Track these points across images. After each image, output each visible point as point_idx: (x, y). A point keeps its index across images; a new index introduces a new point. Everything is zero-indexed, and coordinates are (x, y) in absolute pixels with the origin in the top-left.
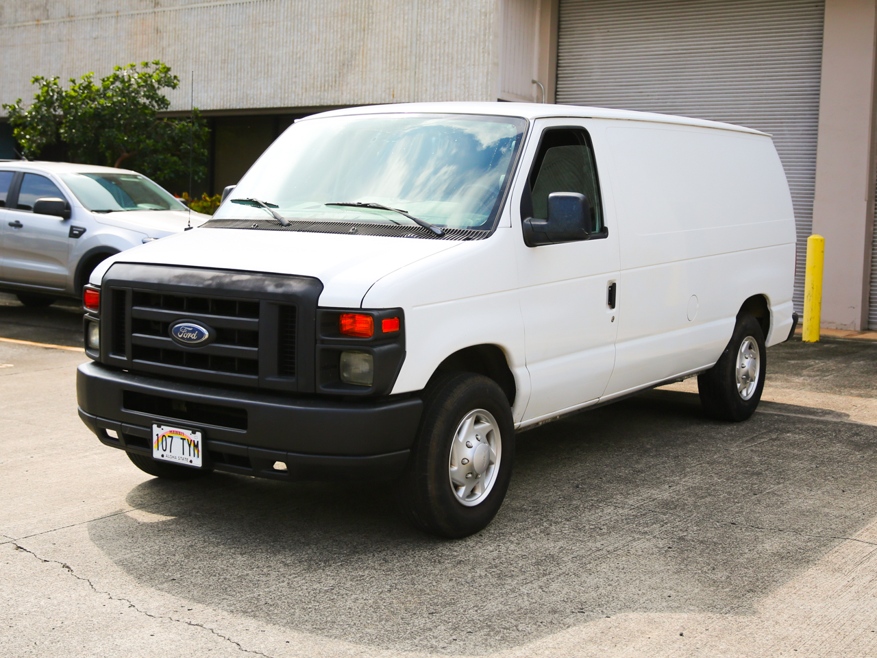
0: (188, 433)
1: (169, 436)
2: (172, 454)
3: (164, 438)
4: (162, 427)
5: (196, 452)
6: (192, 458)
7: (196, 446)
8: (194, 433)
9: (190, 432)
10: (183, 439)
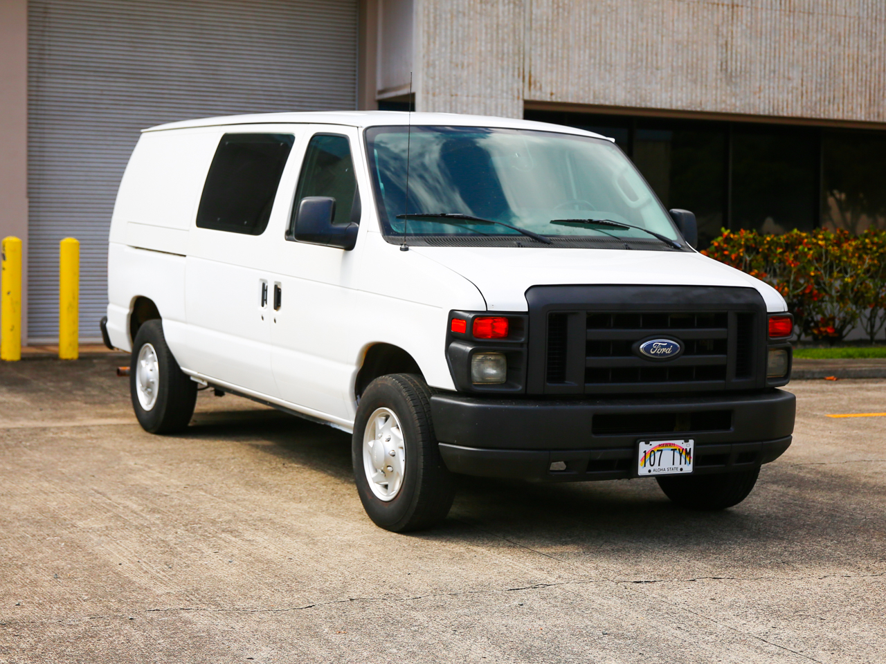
0: (680, 443)
1: (658, 451)
2: (661, 467)
3: (653, 453)
4: (651, 443)
5: (688, 459)
6: (683, 466)
7: (688, 454)
8: (687, 441)
9: (683, 441)
10: (674, 450)
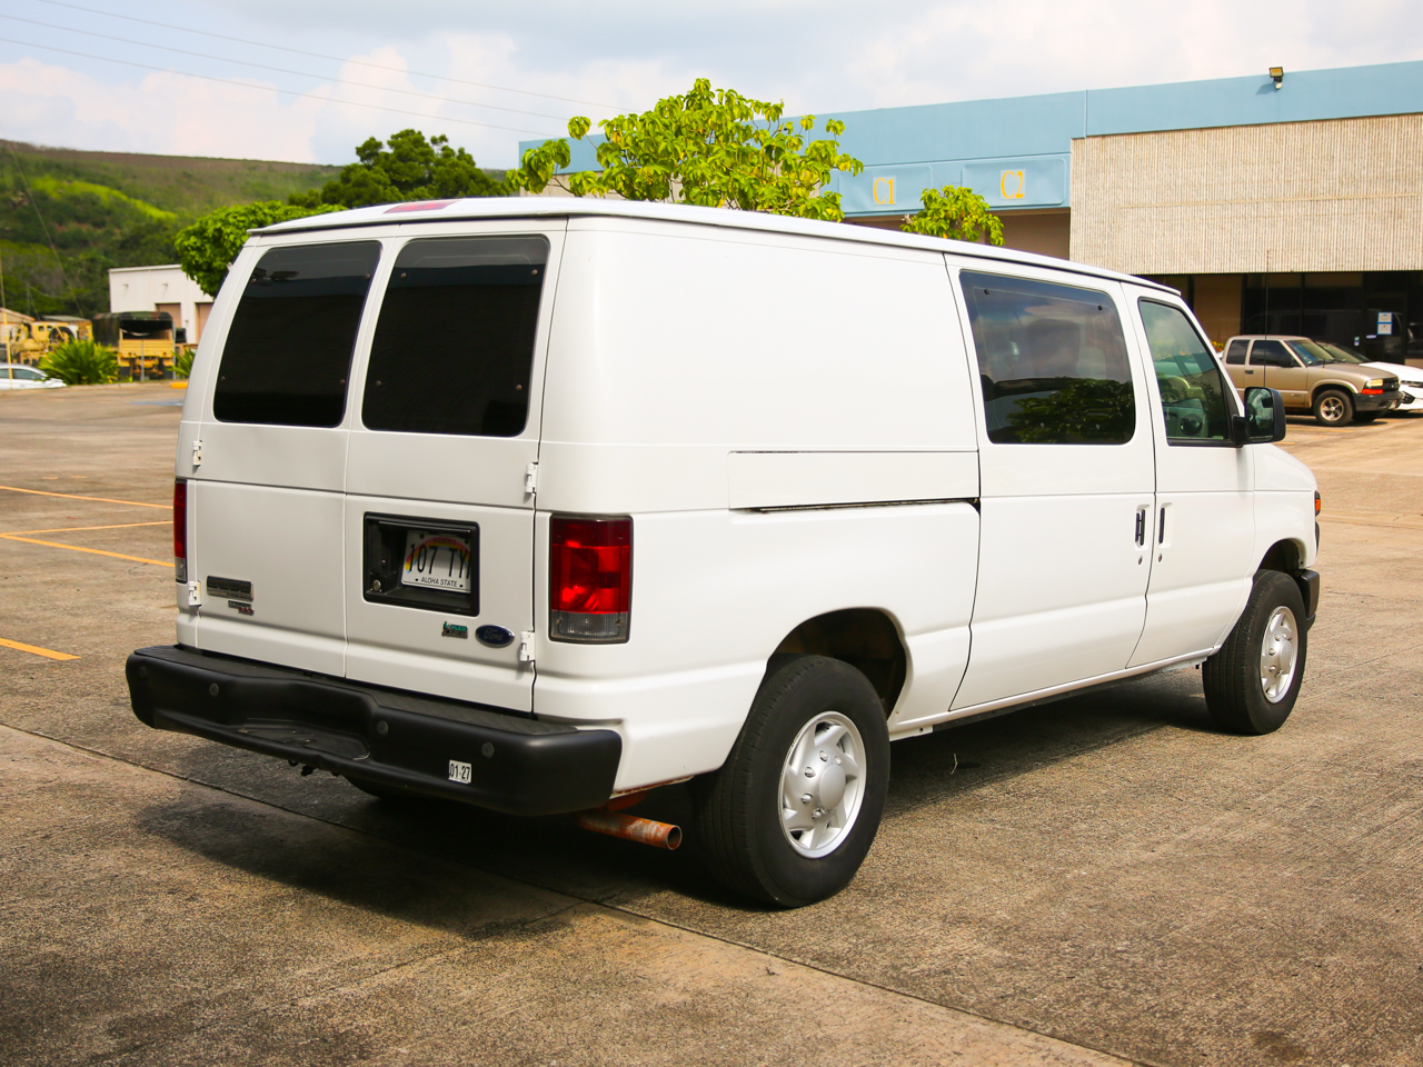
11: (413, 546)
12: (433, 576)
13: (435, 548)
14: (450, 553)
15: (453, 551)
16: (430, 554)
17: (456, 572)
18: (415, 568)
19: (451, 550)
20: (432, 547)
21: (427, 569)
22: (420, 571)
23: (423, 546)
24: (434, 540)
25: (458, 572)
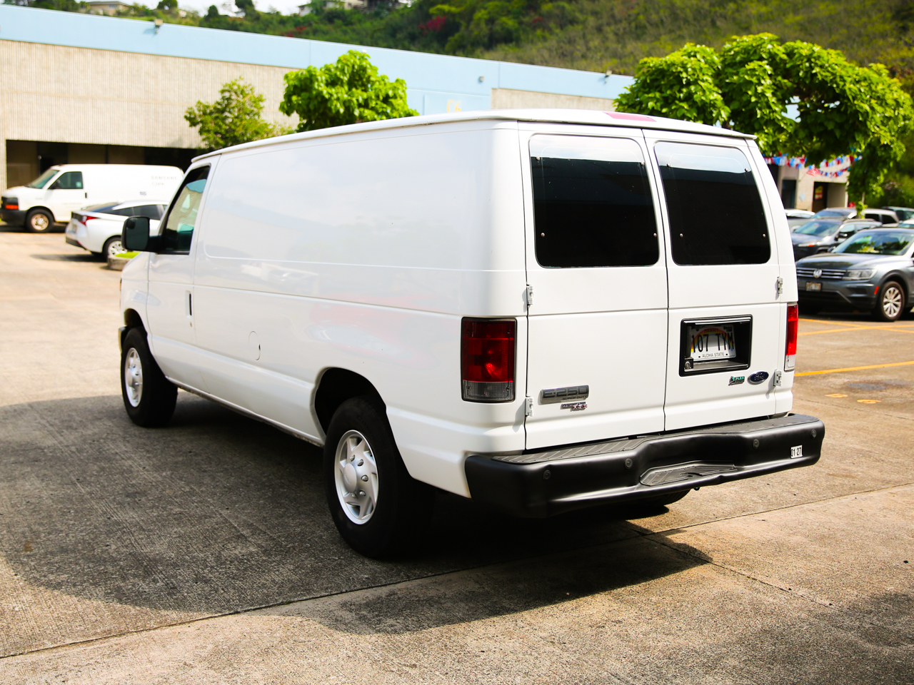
11: (693, 337)
12: (709, 352)
13: (707, 336)
14: (717, 337)
15: (718, 335)
16: (705, 339)
17: (722, 347)
18: (697, 349)
19: (716, 335)
20: (704, 335)
21: (704, 349)
22: (701, 351)
23: (699, 336)
24: (705, 330)
25: (723, 346)
